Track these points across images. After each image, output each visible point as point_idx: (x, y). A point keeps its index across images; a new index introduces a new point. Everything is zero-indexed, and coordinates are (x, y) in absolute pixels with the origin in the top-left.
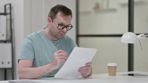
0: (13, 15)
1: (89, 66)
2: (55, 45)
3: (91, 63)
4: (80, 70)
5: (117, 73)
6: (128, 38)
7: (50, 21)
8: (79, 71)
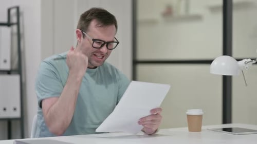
0: (23, 25)
1: (157, 114)
2: (92, 76)
3: (160, 109)
4: (142, 121)
5: (203, 128)
6: (222, 65)
7: (79, 36)
8: (139, 123)
